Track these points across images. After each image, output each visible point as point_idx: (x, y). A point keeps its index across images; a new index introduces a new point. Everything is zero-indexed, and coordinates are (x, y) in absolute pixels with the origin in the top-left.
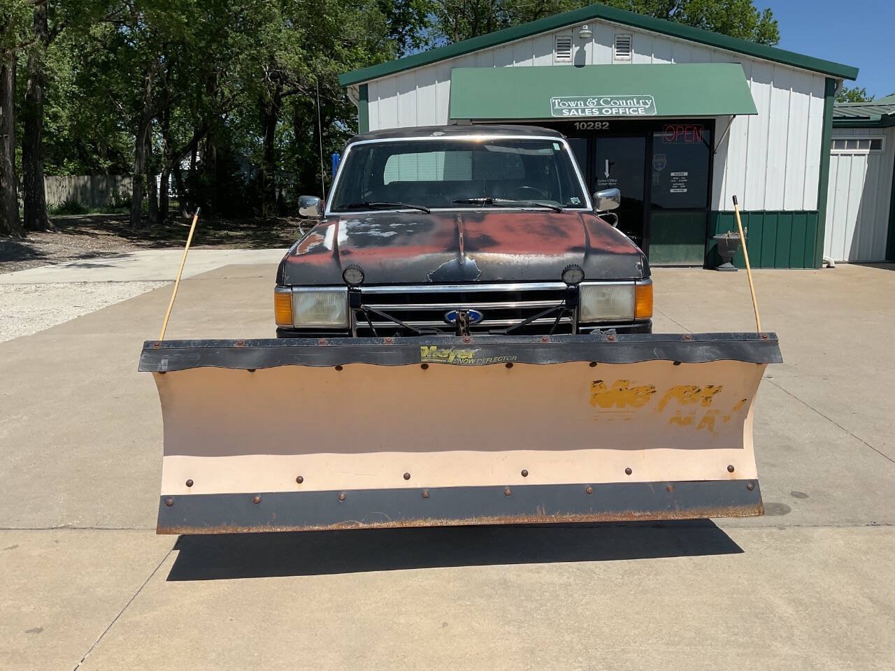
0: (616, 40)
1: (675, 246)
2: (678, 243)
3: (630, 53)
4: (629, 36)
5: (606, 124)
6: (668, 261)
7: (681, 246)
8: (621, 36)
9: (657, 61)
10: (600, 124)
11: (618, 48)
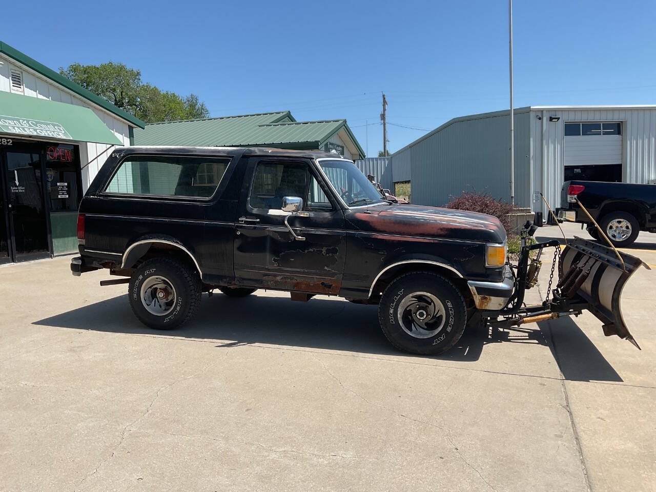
0: (11, 74)
1: (66, 239)
2: (68, 237)
3: (22, 86)
4: (20, 73)
5: (10, 141)
6: (63, 251)
7: (70, 239)
8: (14, 72)
9: (40, 97)
10: (6, 140)
11: (13, 80)
